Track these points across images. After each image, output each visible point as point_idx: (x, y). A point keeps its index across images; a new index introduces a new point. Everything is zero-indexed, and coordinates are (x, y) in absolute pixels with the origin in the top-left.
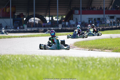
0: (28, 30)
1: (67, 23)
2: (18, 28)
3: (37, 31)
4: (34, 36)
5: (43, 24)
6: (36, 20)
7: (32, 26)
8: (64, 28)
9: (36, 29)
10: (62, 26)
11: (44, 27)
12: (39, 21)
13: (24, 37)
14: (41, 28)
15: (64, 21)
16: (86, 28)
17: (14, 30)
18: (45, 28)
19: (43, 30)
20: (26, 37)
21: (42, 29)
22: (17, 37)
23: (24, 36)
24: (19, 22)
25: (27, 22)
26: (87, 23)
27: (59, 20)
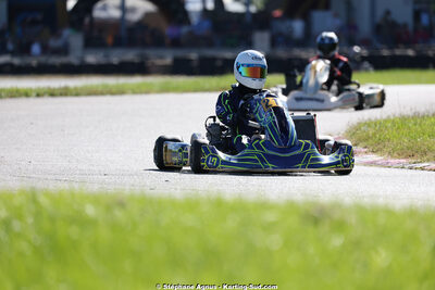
0: (91, 59)
1: (298, 26)
2: (36, 49)
3: (139, 68)
4: (121, 92)
5: (168, 30)
6: (133, 10)
7: (110, 40)
8: (281, 53)
9: (130, 55)
10: (274, 43)
11: (176, 43)
12: (148, 15)
13: (65, 92)
14: (160, 52)
15: (278, 13)
16: (398, 52)
17: (16, 61)
18: (180, 53)
19: (168, 61)
20: (77, 93)
21: (161, 57)
22: (26, 94)
23: (66, 88)
24: (39, 17)
25: (81, 20)
26: (405, 25)
27: (253, 9)
